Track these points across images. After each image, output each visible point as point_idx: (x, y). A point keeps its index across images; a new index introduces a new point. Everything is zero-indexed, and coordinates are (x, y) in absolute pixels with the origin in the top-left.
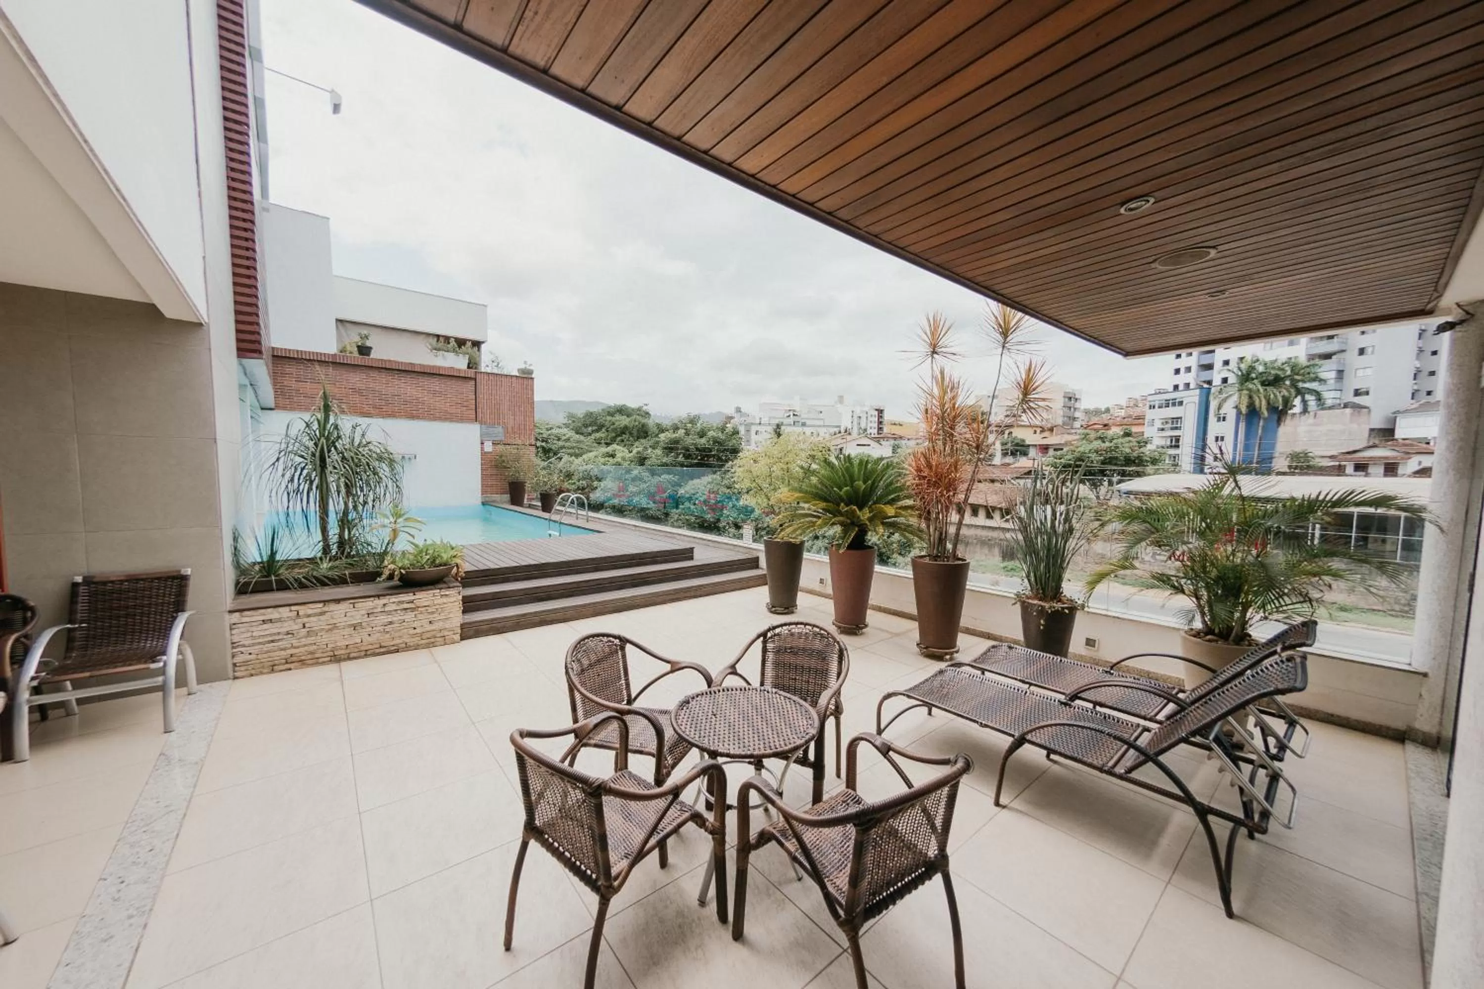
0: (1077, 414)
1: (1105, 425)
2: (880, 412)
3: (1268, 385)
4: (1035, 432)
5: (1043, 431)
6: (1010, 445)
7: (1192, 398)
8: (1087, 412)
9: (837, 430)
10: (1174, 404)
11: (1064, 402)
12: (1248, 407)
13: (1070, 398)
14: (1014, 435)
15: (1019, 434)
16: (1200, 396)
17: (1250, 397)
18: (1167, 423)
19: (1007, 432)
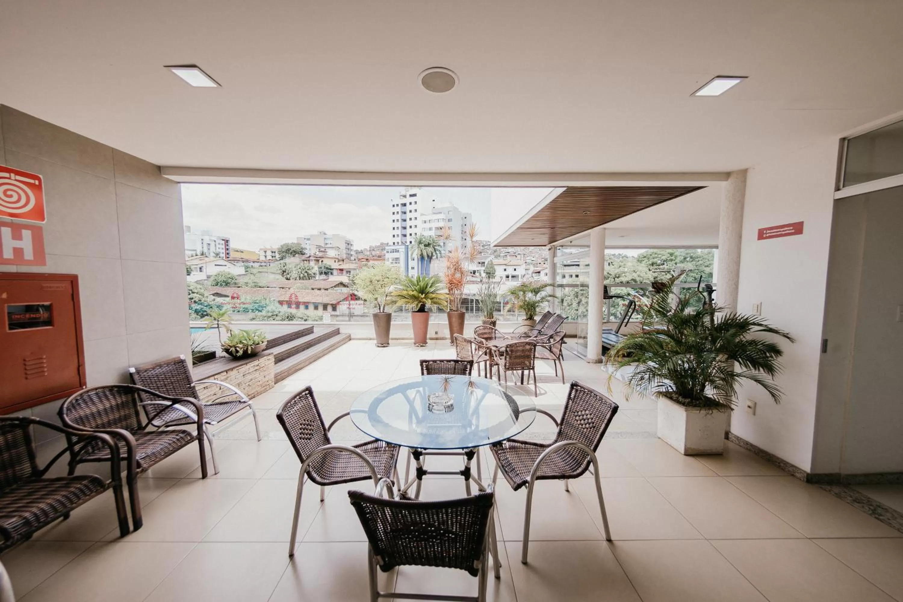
0: (352, 253)
1: (367, 260)
2: (227, 241)
3: (426, 246)
4: (335, 261)
5: (339, 261)
6: (323, 268)
7: (402, 249)
8: (357, 252)
9: (194, 253)
10: (396, 251)
11: (346, 246)
12: (420, 255)
13: (348, 244)
14: (324, 262)
15: (328, 262)
16: (405, 248)
17: (421, 251)
18: (394, 260)
19: (320, 261)
